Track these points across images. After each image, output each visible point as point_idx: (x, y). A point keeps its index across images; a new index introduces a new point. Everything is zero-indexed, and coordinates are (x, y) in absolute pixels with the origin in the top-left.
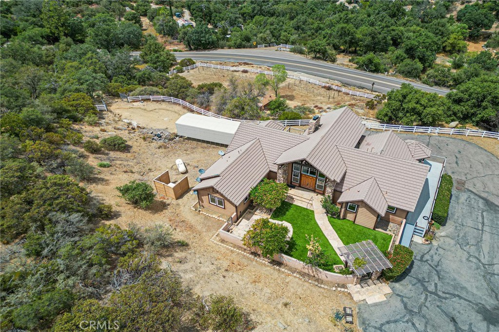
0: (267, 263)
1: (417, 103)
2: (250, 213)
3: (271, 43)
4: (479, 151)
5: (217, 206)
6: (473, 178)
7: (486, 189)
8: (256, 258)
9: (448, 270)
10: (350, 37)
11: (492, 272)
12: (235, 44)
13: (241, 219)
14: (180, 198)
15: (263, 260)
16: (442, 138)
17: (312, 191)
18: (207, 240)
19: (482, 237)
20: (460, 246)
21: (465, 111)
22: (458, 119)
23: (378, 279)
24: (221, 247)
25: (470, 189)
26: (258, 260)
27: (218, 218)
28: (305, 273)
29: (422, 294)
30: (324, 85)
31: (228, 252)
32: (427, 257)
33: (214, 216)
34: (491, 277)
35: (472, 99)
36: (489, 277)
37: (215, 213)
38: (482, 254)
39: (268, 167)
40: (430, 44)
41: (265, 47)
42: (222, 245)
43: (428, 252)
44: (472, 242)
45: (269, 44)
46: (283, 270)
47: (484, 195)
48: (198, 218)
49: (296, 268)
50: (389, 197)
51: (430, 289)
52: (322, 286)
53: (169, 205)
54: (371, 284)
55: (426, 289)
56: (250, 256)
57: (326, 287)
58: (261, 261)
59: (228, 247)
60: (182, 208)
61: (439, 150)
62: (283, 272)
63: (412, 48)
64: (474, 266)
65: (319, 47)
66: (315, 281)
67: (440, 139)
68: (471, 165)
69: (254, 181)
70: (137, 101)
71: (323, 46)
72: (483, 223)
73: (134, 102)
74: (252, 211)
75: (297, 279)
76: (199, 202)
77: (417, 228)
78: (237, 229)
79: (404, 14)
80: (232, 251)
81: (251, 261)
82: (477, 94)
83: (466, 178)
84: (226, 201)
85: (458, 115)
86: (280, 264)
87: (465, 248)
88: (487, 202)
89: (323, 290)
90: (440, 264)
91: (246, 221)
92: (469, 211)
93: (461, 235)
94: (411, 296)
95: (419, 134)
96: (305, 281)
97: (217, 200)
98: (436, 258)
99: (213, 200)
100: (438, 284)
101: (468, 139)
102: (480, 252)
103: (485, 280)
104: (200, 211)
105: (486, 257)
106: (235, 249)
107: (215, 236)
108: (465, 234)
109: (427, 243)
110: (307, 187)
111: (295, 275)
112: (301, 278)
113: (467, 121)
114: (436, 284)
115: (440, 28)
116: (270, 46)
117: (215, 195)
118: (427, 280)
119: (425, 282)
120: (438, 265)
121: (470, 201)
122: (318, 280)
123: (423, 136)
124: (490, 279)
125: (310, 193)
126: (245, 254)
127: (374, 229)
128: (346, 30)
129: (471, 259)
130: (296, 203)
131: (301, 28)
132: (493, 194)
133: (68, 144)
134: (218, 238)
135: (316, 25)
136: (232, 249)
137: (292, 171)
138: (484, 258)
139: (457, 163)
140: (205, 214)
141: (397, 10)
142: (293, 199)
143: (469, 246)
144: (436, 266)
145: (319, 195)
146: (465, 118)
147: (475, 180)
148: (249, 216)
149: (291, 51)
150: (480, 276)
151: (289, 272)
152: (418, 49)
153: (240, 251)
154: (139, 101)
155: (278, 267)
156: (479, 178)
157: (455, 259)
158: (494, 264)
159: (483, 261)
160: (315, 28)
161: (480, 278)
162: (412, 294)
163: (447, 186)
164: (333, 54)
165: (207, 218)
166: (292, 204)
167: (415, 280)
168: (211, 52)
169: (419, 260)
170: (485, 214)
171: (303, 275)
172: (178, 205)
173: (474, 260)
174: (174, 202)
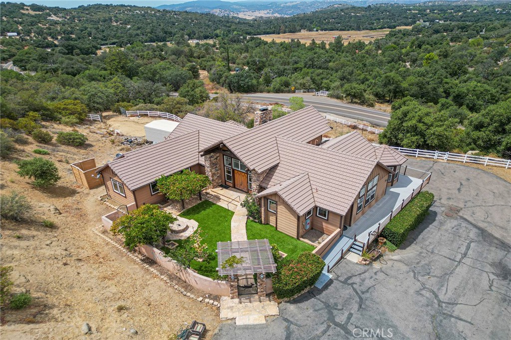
0: (138, 260)
1: (420, 121)
3: (310, 89)
4: (495, 180)
5: (119, 194)
6: (474, 207)
7: (489, 219)
8: (128, 253)
9: (378, 300)
10: (394, 85)
11: (449, 313)
12: (274, 88)
15: (137, 256)
16: (450, 165)
17: (245, 192)
19: (455, 269)
20: (415, 275)
21: (486, 137)
22: (479, 148)
23: (268, 295)
25: (465, 217)
26: (131, 255)
28: (176, 277)
29: (322, 323)
30: (349, 124)
31: (103, 243)
32: (356, 280)
33: (116, 207)
34: (445, 318)
36: (441, 318)
37: (119, 205)
38: (444, 289)
40: (481, 93)
41: (304, 92)
42: (102, 235)
43: (360, 274)
44: (438, 272)
45: (308, 90)
46: (152, 270)
47: (481, 225)
48: (98, 208)
49: (168, 269)
50: (319, 196)
51: (337, 320)
52: (188, 294)
53: (78, 193)
54: (255, 301)
55: (331, 318)
56: (125, 250)
57: (192, 296)
58: (133, 257)
59: (106, 238)
61: (442, 176)
62: (151, 273)
63: (460, 96)
64: (424, 301)
65: (354, 91)
66: (183, 287)
67: (447, 165)
68: (478, 194)
69: (170, 170)
70: (134, 116)
71: (359, 89)
72: (465, 255)
73: (132, 116)
75: (162, 283)
77: (357, 243)
79: (465, 72)
80: (107, 243)
81: (122, 256)
82: (500, 116)
83: (465, 205)
85: (478, 143)
86: (151, 261)
87: (420, 278)
88: (483, 232)
89: (185, 300)
90: (370, 291)
92: (452, 239)
93: (423, 263)
94: (304, 324)
95: (423, 159)
96: (171, 286)
97: (118, 185)
98: (368, 283)
99: (116, 187)
100: (354, 316)
101: (486, 169)
102: (442, 286)
103: (432, 322)
104: (105, 201)
105: (449, 293)
106: (112, 242)
107: (100, 226)
108: (430, 262)
109: (365, 263)
112: (168, 281)
113: (491, 150)
114: (351, 315)
115: (503, 83)
116: (308, 92)
117: (115, 179)
118: (339, 307)
119: (336, 309)
120: (367, 291)
121: (457, 229)
122: (187, 286)
123: (427, 161)
124: (441, 321)
126: (120, 247)
127: (298, 238)
129: (424, 292)
130: (220, 203)
131: (347, 78)
132: (496, 226)
133: (22, 133)
134: (102, 228)
135: (362, 76)
137: (224, 166)
138: (445, 294)
139: (459, 190)
140: (108, 204)
141: (458, 68)
142: (220, 199)
143: (429, 276)
144: (363, 293)
146: (487, 147)
147: (477, 209)
149: (328, 97)
150: (427, 315)
151: (158, 273)
152: (468, 97)
153: (116, 244)
154: (137, 116)
155: (147, 266)
156: (483, 208)
157: (398, 288)
158: (457, 304)
159: (441, 297)
161: (425, 317)
162: (307, 321)
163: (422, 202)
164: (370, 98)
165: (108, 209)
166: (215, 204)
167: (323, 304)
168: (249, 95)
169: (341, 282)
170: (472, 245)
171: (173, 278)
173: (428, 294)
174: (87, 191)
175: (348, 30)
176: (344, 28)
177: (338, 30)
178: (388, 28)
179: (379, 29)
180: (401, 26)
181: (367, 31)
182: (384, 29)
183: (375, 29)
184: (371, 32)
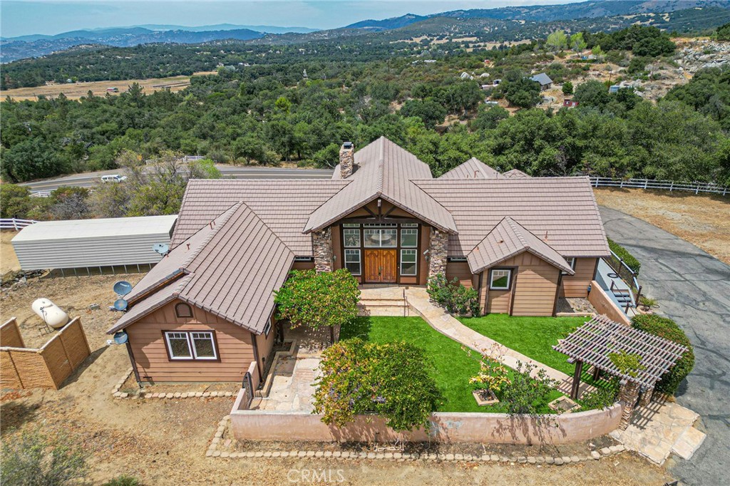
0: (398, 455)
2: (285, 358)
5: (194, 360)
8: (363, 455)
13: (270, 376)
14: (69, 383)
15: (385, 452)
17: (393, 283)
18: (198, 459)
19: (699, 288)
20: (693, 307)
23: (651, 399)
24: (248, 462)
26: (371, 456)
27: (206, 394)
28: (506, 445)
31: (275, 468)
33: (191, 394)
35: (518, 142)
37: (191, 384)
39: (287, 251)
42: (250, 454)
44: (697, 297)
46: (450, 457)
47: (631, 242)
48: (145, 412)
49: (477, 438)
52: (566, 459)
53: (37, 407)
56: (345, 454)
57: (576, 459)
58: (380, 456)
59: (268, 454)
60: (83, 404)
62: (453, 464)
65: (251, 147)
66: (540, 453)
72: (676, 273)
74: (288, 353)
75: (498, 468)
76: (135, 370)
77: (616, 293)
78: (270, 404)
80: (285, 461)
81: (353, 467)
84: (220, 335)
86: (432, 446)
87: (701, 308)
88: (645, 248)
89: (574, 471)
90: (702, 339)
91: (285, 378)
93: (673, 293)
96: (520, 464)
97: (190, 340)
99: (180, 347)
102: (725, 307)
104: (142, 395)
106: (293, 453)
107: (216, 440)
108: (674, 290)
109: (650, 312)
110: (381, 278)
111: (485, 458)
112: (505, 459)
117: (185, 327)
118: (719, 371)
119: (721, 376)
122: (543, 450)
125: (391, 289)
126: (328, 454)
127: (554, 315)
128: (279, 128)
130: (374, 313)
134: (227, 443)
136: (285, 454)
137: (342, 248)
140: (162, 395)
143: (701, 303)
144: (703, 345)
145: (410, 287)
148: (287, 366)
151: (468, 457)
153: (311, 453)
155: (433, 456)
160: (229, 134)
165: (172, 405)
166: (368, 317)
170: (661, 262)
171: (505, 449)
172: (68, 398)
174: (54, 395)
175: (125, 79)
176: (116, 76)
177: (108, 79)
178: (183, 74)
179: (170, 76)
180: (198, 71)
181: (154, 79)
182: (178, 77)
183: (166, 76)
184: (161, 80)
